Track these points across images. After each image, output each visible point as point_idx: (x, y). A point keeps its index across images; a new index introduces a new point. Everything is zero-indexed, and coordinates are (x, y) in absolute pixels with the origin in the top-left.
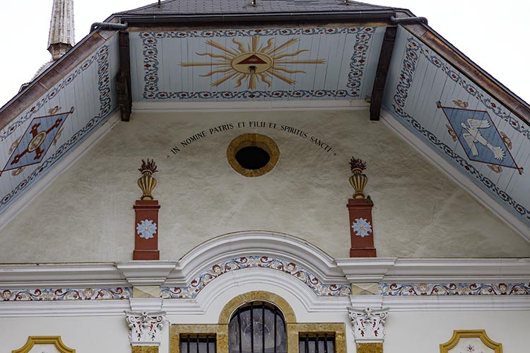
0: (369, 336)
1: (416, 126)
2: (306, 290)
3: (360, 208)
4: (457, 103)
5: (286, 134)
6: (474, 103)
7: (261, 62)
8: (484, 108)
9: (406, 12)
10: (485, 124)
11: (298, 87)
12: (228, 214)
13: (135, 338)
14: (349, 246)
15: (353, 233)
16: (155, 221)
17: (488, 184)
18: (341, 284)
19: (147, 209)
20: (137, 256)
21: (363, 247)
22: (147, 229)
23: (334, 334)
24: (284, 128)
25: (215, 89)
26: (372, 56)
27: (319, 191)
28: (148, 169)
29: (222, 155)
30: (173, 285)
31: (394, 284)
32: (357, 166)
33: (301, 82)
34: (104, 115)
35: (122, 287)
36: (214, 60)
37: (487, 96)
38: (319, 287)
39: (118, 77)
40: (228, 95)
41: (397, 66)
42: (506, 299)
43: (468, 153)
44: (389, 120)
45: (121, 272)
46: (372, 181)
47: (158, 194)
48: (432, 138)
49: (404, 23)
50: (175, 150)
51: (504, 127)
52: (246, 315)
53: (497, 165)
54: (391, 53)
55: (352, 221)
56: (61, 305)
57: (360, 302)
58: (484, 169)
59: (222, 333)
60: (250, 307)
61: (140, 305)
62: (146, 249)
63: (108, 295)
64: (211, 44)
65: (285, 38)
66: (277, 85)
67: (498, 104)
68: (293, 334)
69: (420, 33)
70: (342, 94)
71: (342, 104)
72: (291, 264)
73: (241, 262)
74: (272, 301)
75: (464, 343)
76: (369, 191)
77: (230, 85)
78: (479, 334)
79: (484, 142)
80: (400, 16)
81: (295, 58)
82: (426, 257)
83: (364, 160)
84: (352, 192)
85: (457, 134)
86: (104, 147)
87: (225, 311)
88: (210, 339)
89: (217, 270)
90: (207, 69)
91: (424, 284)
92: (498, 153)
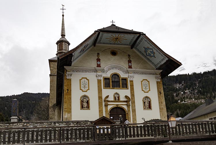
0: (131, 79)
1: (138, 50)
2: (122, 73)
3: (130, 62)
4: (148, 47)
5: (119, 50)
6: (151, 47)
7: (118, 39)
8: (152, 48)
9: (143, 33)
10: (152, 50)
11: (121, 43)
12: (110, 61)
13: (98, 78)
14: (128, 67)
15: (129, 65)
16: (100, 62)
17: (148, 59)
18: (127, 72)
19: (98, 60)
20: (97, 67)
21: (130, 67)
22: (99, 63)
23: (126, 79)
24: (118, 49)
25: (109, 43)
26: (134, 39)
27: (124, 59)
28: (98, 54)
29: (109, 53)
30: (103, 71)
31: (135, 72)
32: (129, 55)
33: (122, 42)
34: (92, 45)
35: (96, 71)
36: (111, 38)
37: (153, 46)
38: (124, 72)
39: (96, 39)
40: (110, 44)
41: (138, 41)
42: (150, 75)
43: (147, 54)
44: (134, 49)
45: (96, 69)
46: (131, 58)
47: (100, 58)
48: (140, 52)
49: (142, 34)
50: (102, 51)
51: (155, 51)
52: (113, 76)
53: (151, 57)
54: (139, 38)
55: (129, 63)
56: (87, 73)
57: (130, 75)
58: (148, 57)
59: (110, 78)
60: (114, 75)
61: (98, 74)
62: (99, 66)
63: (93, 72)
64: (112, 35)
65: (123, 35)
66: (119, 42)
67: (155, 48)
68: (121, 79)
69: (144, 36)
70: (128, 45)
71: (127, 46)
72: (120, 69)
73: (113, 68)
74: (117, 74)
75: (144, 81)
76: (131, 59)
77: (112, 42)
78: (146, 80)
79: (150, 53)
80: (142, 33)
81: (124, 39)
82: (139, 69)
83: (130, 55)
84: (128, 59)
85: (146, 52)
86: (91, 50)
87: (111, 75)
88: (109, 79)
89: (109, 69)
90: (109, 39)
91: (139, 73)
92: (152, 55)
